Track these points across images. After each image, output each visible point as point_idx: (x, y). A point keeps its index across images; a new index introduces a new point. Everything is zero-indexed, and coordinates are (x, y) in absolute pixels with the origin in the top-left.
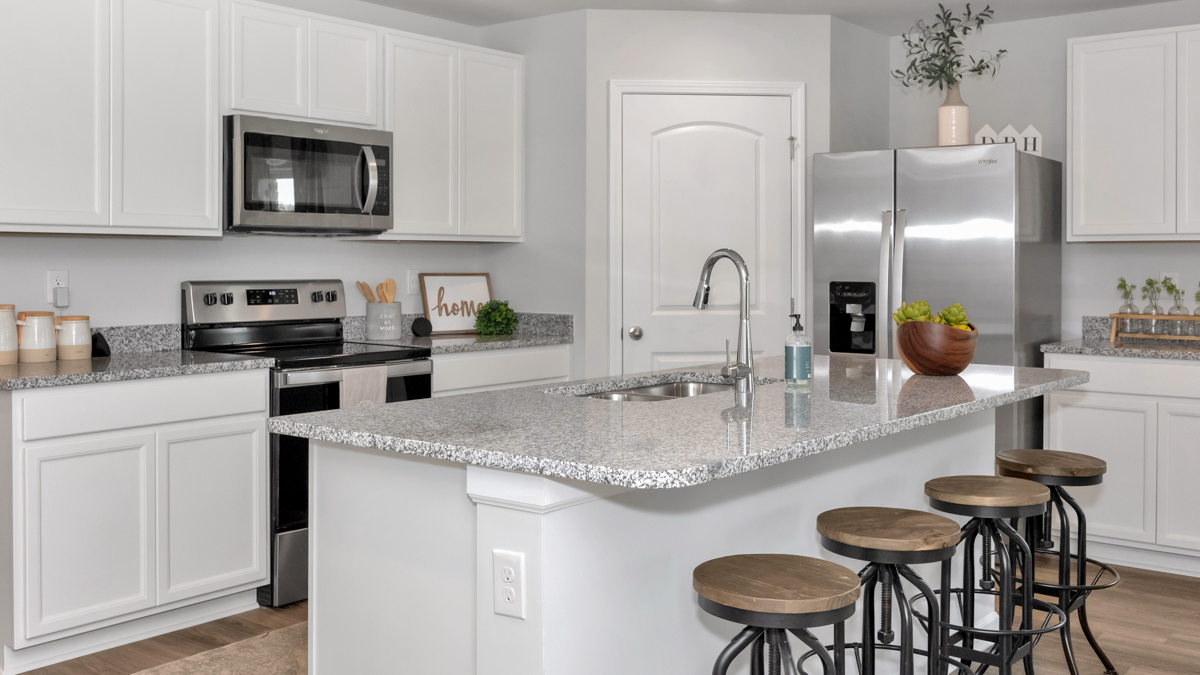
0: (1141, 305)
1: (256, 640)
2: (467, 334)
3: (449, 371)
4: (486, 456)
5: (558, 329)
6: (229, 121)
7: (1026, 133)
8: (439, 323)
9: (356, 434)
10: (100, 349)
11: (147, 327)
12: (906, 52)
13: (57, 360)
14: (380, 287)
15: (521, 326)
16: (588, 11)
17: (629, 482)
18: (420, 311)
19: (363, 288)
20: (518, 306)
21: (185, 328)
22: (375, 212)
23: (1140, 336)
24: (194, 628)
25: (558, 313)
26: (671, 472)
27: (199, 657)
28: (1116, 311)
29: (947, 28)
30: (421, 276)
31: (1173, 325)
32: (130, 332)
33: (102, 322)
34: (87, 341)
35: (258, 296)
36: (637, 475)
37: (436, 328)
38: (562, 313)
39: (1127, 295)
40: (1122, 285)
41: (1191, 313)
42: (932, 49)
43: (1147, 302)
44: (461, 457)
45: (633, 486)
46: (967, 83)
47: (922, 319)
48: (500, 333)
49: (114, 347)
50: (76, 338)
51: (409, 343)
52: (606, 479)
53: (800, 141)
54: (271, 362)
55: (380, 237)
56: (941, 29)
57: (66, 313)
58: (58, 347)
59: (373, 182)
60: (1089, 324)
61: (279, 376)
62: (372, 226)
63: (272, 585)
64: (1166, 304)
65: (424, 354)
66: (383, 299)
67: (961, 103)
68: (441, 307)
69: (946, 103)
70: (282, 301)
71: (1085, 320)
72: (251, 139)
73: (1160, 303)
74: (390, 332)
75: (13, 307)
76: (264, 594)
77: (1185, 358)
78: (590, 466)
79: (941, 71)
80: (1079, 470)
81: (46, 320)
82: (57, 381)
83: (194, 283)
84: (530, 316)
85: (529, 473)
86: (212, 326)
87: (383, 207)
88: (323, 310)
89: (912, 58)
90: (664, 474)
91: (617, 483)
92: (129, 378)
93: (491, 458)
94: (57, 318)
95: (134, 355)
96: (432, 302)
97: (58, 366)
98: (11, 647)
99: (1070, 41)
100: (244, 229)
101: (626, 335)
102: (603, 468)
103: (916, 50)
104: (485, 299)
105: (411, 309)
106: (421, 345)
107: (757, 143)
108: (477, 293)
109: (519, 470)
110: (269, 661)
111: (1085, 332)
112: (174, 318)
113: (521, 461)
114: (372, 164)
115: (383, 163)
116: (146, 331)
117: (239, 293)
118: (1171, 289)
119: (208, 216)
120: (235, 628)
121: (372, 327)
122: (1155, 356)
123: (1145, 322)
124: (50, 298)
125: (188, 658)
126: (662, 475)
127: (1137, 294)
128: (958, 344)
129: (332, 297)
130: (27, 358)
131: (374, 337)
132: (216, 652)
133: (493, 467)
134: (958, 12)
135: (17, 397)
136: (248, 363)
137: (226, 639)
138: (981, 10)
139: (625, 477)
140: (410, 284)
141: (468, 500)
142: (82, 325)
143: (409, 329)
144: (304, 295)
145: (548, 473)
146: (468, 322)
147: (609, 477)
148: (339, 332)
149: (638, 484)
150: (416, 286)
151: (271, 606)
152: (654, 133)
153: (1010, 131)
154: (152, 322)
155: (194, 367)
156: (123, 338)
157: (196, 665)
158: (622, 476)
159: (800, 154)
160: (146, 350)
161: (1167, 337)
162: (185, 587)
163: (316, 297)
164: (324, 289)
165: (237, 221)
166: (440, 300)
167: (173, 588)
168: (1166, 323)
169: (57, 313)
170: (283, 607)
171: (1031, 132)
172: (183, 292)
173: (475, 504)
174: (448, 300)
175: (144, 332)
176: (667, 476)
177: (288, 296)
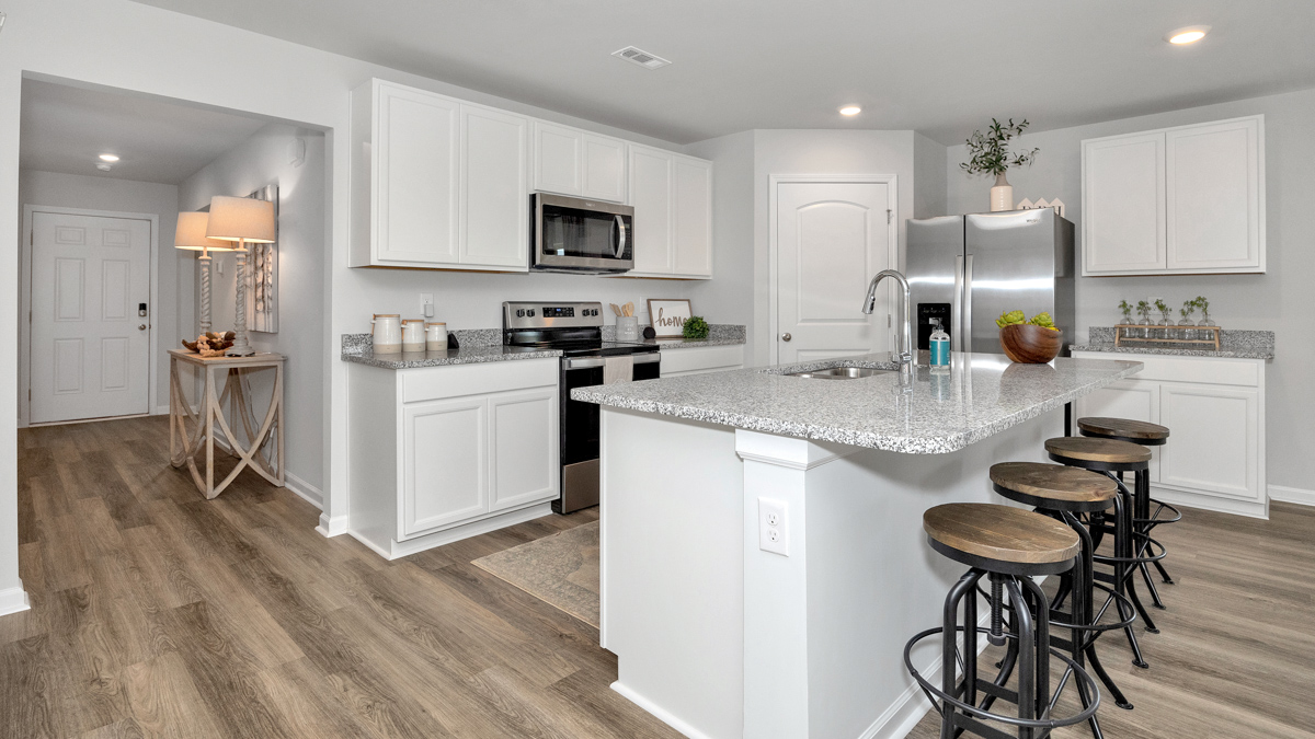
0: (1136, 318)
1: (553, 538)
2: (677, 337)
3: (672, 359)
4: (756, 422)
5: (736, 334)
6: (533, 198)
7: (1052, 204)
8: (660, 330)
9: (642, 402)
10: (452, 344)
11: (482, 330)
12: (969, 152)
13: (426, 350)
14: (625, 306)
15: (711, 333)
16: (756, 130)
17: (899, 448)
18: (648, 324)
19: (614, 308)
20: (710, 320)
21: (505, 331)
22: (623, 258)
23: (1137, 339)
24: (512, 527)
25: (736, 324)
26: (939, 439)
27: (517, 549)
28: (1117, 322)
29: (999, 133)
30: (649, 301)
31: (1163, 332)
32: (471, 334)
33: (454, 327)
34: (444, 339)
35: (549, 312)
36: (907, 442)
37: (657, 334)
38: (739, 324)
39: (1127, 311)
40: (1124, 305)
41: (1176, 324)
42: (987, 149)
43: (1142, 317)
44: (733, 422)
45: (903, 451)
46: (1012, 172)
47: (1021, 322)
48: (698, 337)
49: (461, 343)
50: (438, 337)
51: (641, 342)
52: (875, 444)
53: (894, 213)
54: (560, 352)
55: (625, 274)
56: (993, 135)
57: (431, 321)
58: (426, 343)
59: (622, 239)
60: (1094, 333)
61: (566, 361)
62: (622, 267)
63: (560, 500)
64: (1156, 317)
65: (656, 349)
66: (626, 315)
67: (1007, 184)
68: (661, 321)
69: (996, 185)
70: (564, 315)
71: (1091, 329)
72: (546, 209)
73: (1151, 318)
74: (631, 337)
75: (399, 316)
76: (556, 505)
77: (1183, 354)
78: (858, 433)
79: (994, 163)
80: (1152, 434)
81: (419, 325)
82: (425, 363)
83: (510, 303)
84: (717, 326)
85: (798, 437)
86: (522, 330)
87: (628, 255)
88: (590, 322)
89: (974, 155)
90: (932, 441)
91: (886, 448)
92: (471, 362)
93: (761, 424)
94: (426, 323)
95: (473, 348)
96: (656, 317)
97: (427, 354)
98: (395, 540)
99: (1083, 142)
100: (541, 267)
101: (780, 339)
102: (872, 435)
103: (976, 150)
104: (688, 316)
105: (643, 322)
106: (650, 343)
107: (865, 214)
108: (682, 312)
109: (788, 434)
110: (562, 554)
111: (1091, 337)
112: (499, 326)
113: (789, 427)
114: (622, 227)
115: (628, 226)
117: (539, 310)
118: (1161, 307)
119: (521, 260)
120: (537, 528)
121: (619, 332)
122: (1159, 353)
123: (1140, 330)
124: (422, 312)
125: (509, 550)
126: (931, 442)
127: (1134, 311)
128: (1051, 341)
129: (595, 313)
130: (408, 349)
131: (621, 339)
132: (526, 546)
133: (762, 431)
134: (1004, 124)
135: (400, 374)
136: (546, 353)
137: (533, 536)
138: (1021, 123)
139: (895, 443)
140: (642, 306)
141: (736, 458)
142: (442, 328)
143: (641, 334)
144: (578, 311)
145: (816, 437)
146: (678, 330)
147: (878, 442)
148: (599, 334)
149: (908, 450)
150: (645, 307)
151: (560, 513)
152: (799, 208)
153: (1042, 202)
154: (485, 328)
155: (512, 355)
156: (467, 337)
157: (515, 555)
158: (892, 442)
159: (894, 220)
160: (481, 345)
161: (1157, 340)
162: (505, 501)
163: (586, 313)
164: (590, 308)
165: (538, 262)
166: (660, 316)
167: (499, 501)
168: (1157, 332)
169: (426, 321)
170: (568, 513)
171: (1057, 203)
172: (504, 308)
173: (742, 460)
174: (665, 316)
175: (480, 334)
176: (935, 444)
177: (568, 312)
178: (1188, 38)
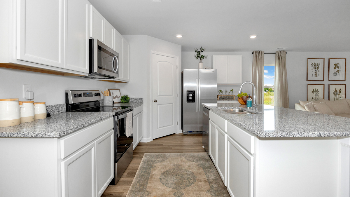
6: (91, 41)
11: (57, 105)
21: (67, 105)
25: (140, 97)
29: (202, 50)
41: (228, 95)
69: (200, 62)
75: (18, 99)
116: (57, 106)
156: (51, 109)
160: (57, 113)
168: (225, 96)
178: (253, 37)
